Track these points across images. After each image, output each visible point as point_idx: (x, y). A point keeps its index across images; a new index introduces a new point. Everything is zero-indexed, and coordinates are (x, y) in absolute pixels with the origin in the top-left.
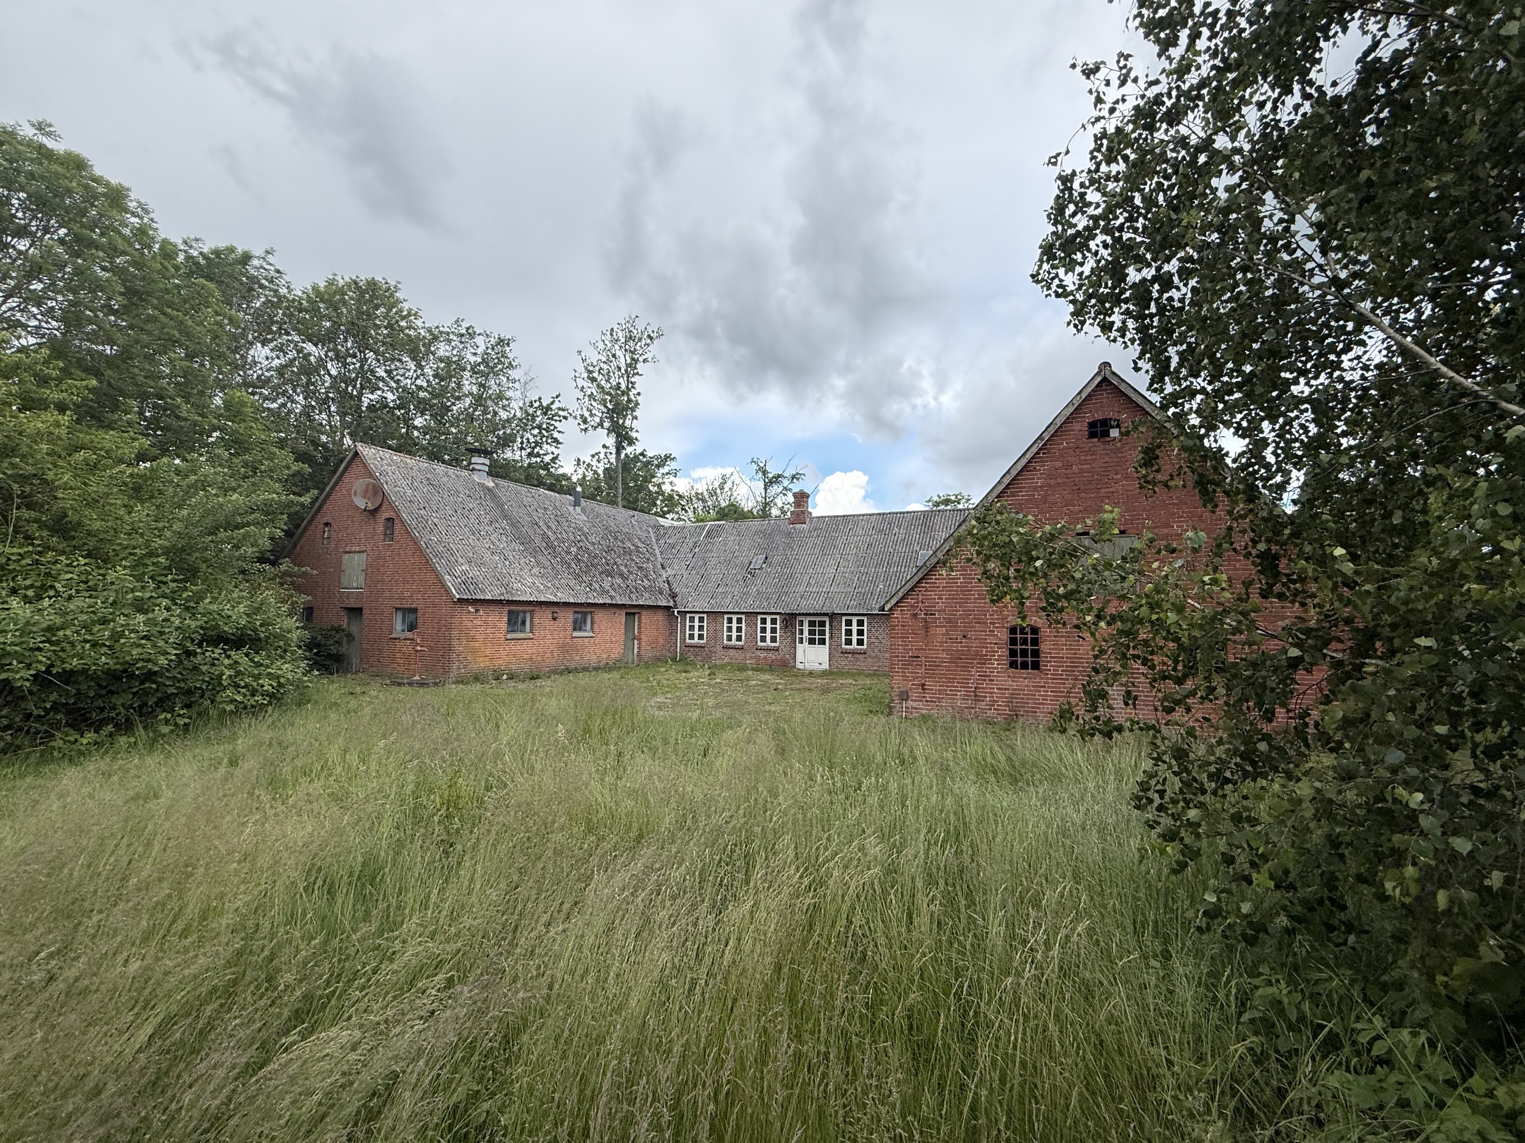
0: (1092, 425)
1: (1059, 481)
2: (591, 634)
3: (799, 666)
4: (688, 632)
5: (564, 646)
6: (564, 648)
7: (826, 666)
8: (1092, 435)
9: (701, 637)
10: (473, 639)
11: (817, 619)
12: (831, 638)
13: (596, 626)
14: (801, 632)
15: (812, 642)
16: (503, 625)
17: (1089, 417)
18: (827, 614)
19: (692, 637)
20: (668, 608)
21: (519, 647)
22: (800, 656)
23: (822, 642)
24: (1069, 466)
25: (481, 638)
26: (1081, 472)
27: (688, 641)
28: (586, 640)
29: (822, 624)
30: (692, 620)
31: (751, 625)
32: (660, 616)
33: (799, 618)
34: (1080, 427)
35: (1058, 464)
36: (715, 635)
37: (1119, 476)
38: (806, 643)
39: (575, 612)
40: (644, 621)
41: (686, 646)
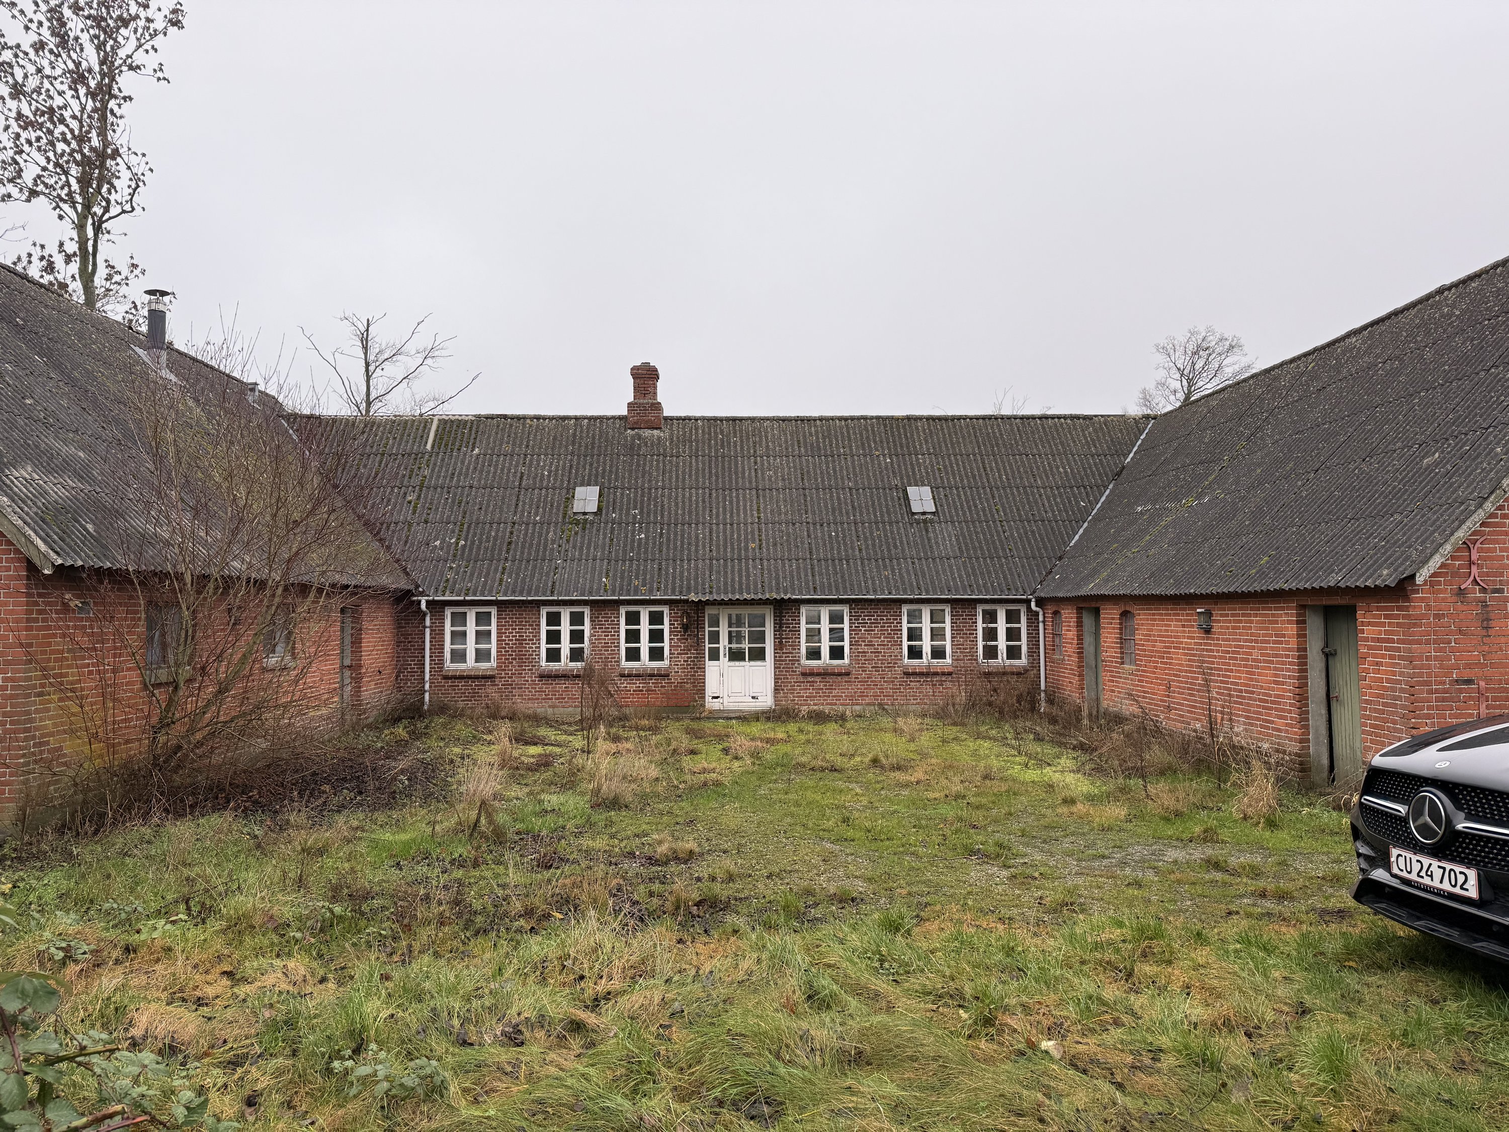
3: (711, 703)
4: (448, 646)
7: (766, 701)
9: (482, 655)
11: (747, 611)
12: (779, 646)
14: (715, 638)
15: (736, 656)
18: (767, 602)
19: (459, 656)
23: (758, 655)
27: (450, 666)
28: (283, 676)
29: (758, 621)
30: (459, 619)
31: (602, 626)
32: (386, 612)
33: (710, 611)
36: (518, 651)
38: (724, 660)
41: (446, 678)
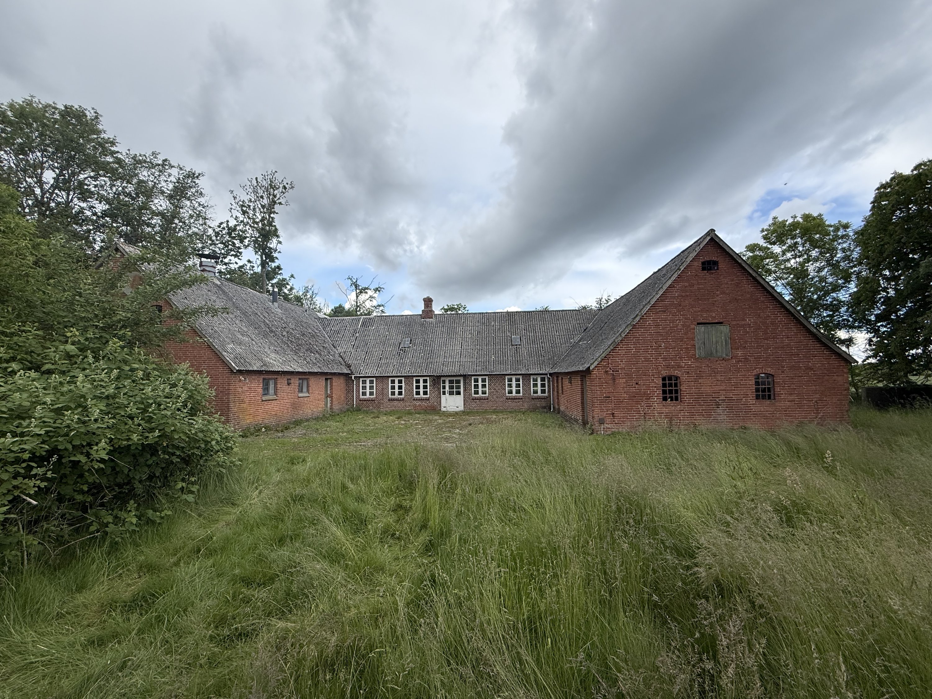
0: (703, 263)
1: (688, 294)
2: (307, 395)
3: (443, 409)
4: (361, 391)
5: (294, 404)
6: (295, 406)
7: (461, 408)
8: (704, 269)
9: (371, 394)
10: (243, 402)
11: (454, 379)
12: (465, 390)
13: (310, 389)
14: (444, 387)
15: (451, 393)
16: (260, 390)
17: (702, 259)
18: (461, 376)
19: (364, 394)
20: (347, 375)
21: (269, 406)
22: (443, 403)
23: (458, 393)
24: (692, 285)
25: (247, 400)
26: (699, 289)
27: (361, 397)
28: (305, 399)
29: (458, 382)
30: (364, 382)
31: (408, 384)
32: (342, 380)
33: (442, 379)
34: (698, 264)
35: (687, 284)
36: (382, 392)
37: (718, 292)
38: (447, 395)
39: (300, 379)
40: (334, 384)
41: (360, 400)
